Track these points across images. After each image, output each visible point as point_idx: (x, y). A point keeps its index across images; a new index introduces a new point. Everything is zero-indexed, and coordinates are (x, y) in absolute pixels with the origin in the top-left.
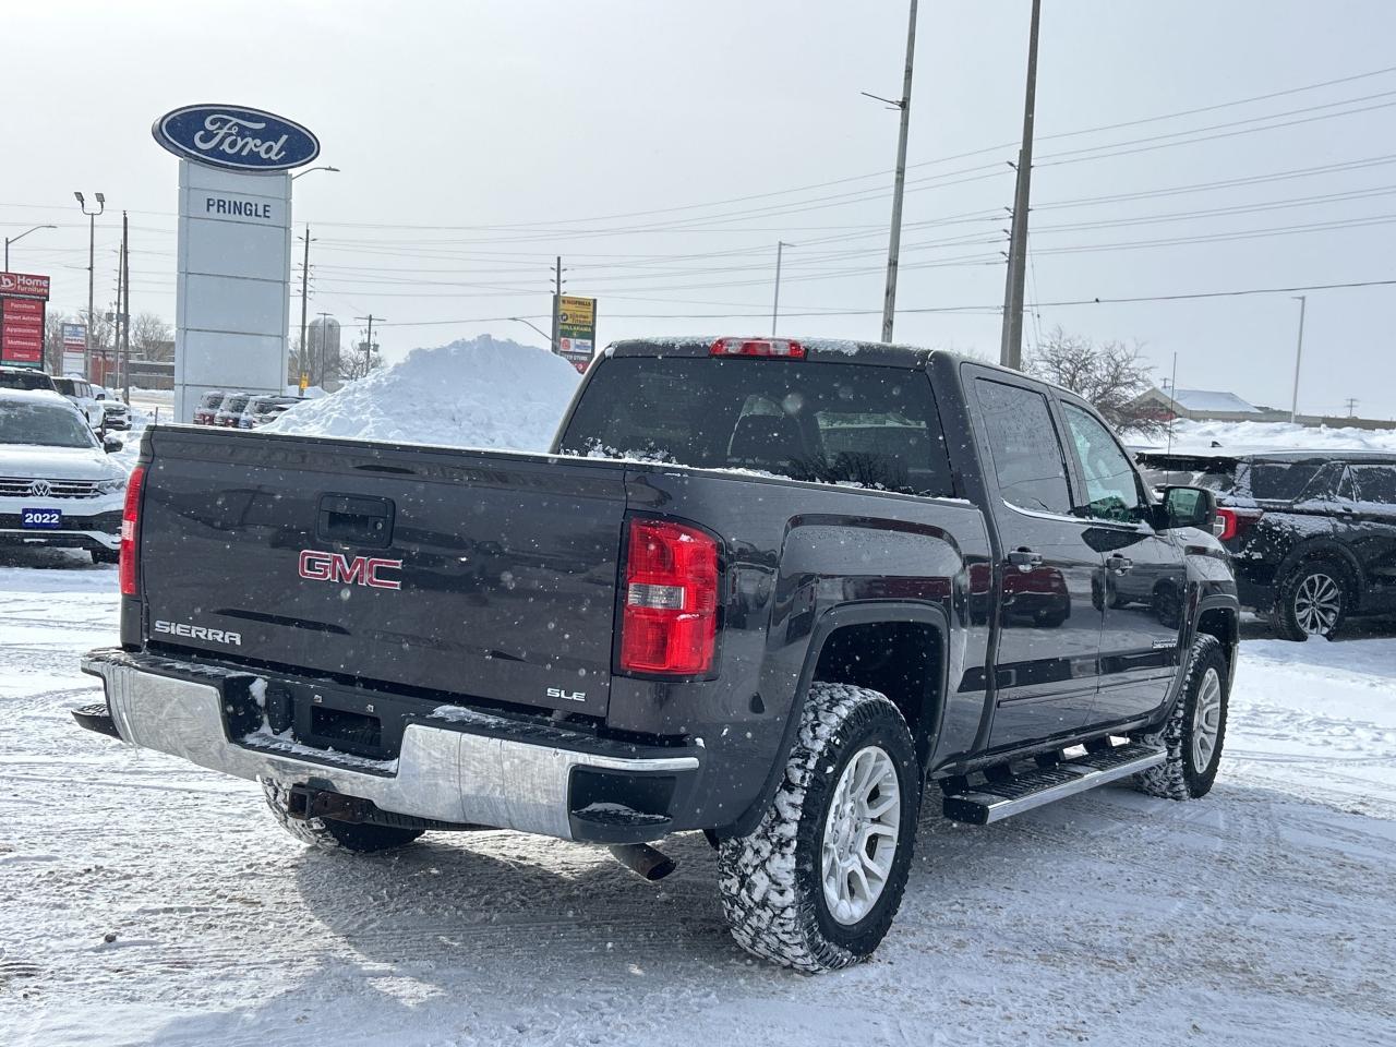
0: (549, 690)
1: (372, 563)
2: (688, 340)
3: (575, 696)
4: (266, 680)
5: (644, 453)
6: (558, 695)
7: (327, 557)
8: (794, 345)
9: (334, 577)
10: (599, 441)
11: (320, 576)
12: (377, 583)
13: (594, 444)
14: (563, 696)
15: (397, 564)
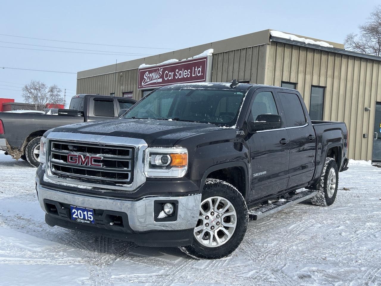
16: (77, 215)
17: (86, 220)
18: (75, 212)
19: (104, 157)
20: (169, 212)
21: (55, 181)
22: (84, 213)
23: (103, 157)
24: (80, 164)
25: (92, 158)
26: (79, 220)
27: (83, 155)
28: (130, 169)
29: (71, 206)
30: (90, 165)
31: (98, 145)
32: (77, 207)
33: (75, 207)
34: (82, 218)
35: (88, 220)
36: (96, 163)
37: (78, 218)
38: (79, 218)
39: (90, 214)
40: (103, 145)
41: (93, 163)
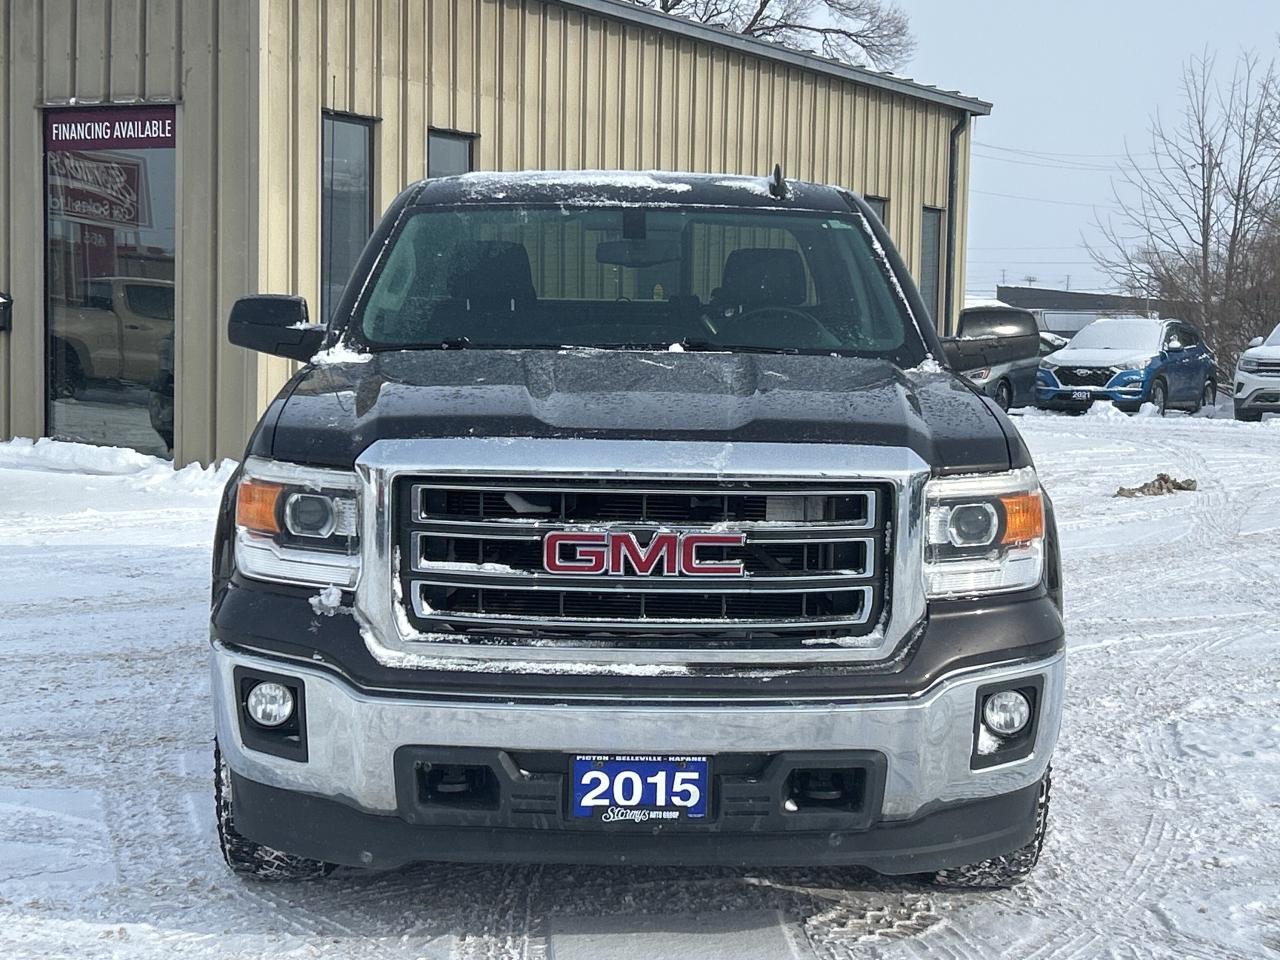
16: (608, 794)
17: (661, 809)
18: (596, 782)
19: (751, 534)
20: (1010, 724)
21: (455, 661)
22: (650, 780)
23: (745, 535)
24: (622, 572)
25: (689, 541)
26: (614, 816)
27: (634, 532)
28: (869, 573)
29: (578, 758)
30: (677, 574)
31: (714, 485)
32: (618, 758)
33: (607, 758)
34: (636, 799)
35: (670, 806)
36: (709, 563)
37: (614, 803)
38: (617, 806)
39: (684, 781)
40: (738, 485)
41: (695, 563)
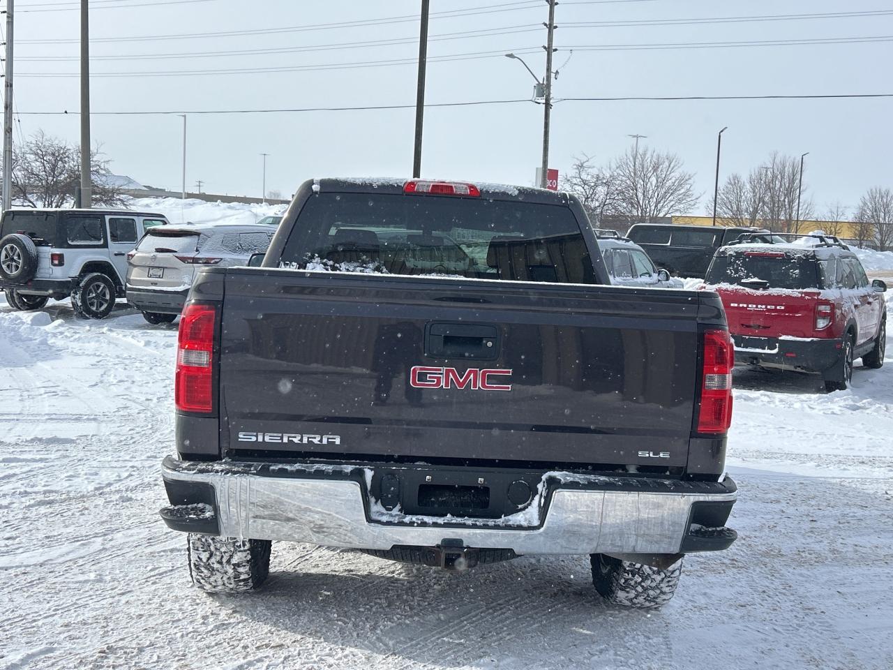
0: (640, 453)
1: (484, 373)
2: (382, 181)
3: (661, 455)
4: (372, 470)
5: (358, 264)
6: (647, 455)
7: (440, 370)
8: (472, 187)
9: (447, 384)
10: (317, 255)
11: (433, 385)
12: (488, 387)
13: (312, 257)
14: (651, 455)
15: (509, 372)
